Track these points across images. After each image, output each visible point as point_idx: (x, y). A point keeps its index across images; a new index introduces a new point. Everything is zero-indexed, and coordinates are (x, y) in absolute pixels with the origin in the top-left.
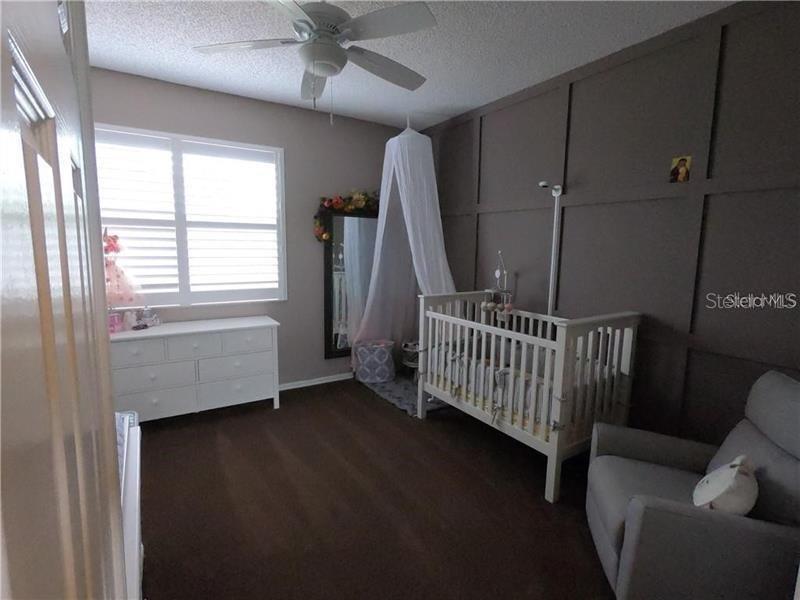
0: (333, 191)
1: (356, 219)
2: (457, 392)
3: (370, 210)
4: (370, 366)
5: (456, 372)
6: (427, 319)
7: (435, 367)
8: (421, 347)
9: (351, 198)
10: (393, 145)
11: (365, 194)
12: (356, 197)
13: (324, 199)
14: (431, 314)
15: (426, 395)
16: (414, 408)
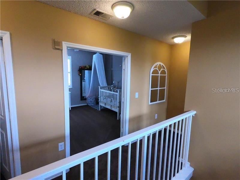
0: (82, 65)
1: (87, 71)
2: (105, 104)
3: (90, 69)
4: (90, 102)
5: (105, 101)
6: (100, 91)
7: (102, 100)
8: (99, 96)
9: (86, 66)
10: (94, 56)
11: (89, 66)
12: (87, 66)
13: (80, 67)
14: (101, 90)
15: (100, 105)
16: (99, 109)
